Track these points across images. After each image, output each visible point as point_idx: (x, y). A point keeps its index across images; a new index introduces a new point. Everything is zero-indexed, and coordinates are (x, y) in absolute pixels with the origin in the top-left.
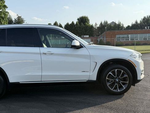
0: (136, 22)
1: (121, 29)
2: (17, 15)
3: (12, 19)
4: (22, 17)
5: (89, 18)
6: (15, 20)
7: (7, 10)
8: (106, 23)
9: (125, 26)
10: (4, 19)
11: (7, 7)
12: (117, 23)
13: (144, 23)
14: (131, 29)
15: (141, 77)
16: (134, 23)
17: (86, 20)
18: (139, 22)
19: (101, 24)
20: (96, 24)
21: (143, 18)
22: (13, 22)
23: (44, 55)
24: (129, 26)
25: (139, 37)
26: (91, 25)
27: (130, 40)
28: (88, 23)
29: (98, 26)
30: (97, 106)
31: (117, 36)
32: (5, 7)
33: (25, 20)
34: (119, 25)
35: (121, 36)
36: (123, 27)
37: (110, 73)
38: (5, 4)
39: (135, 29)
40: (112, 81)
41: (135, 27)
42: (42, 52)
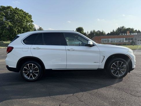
0: (113, 31)
1: (104, 35)
4: (42, 28)
5: (83, 28)
6: (38, 29)
7: (33, 23)
8: (94, 31)
9: (106, 33)
10: (31, 29)
12: (101, 31)
13: (119, 31)
14: (110, 35)
15: (134, 66)
16: (112, 31)
17: (81, 29)
18: (115, 31)
19: (91, 32)
20: (88, 32)
21: (118, 28)
23: (69, 51)
24: (108, 33)
25: (116, 40)
26: (85, 32)
27: (110, 42)
28: (83, 32)
29: (89, 33)
30: (108, 87)
31: (102, 40)
32: (32, 21)
34: (102, 33)
35: (104, 39)
36: (105, 34)
37: (114, 64)
38: (32, 20)
39: (112, 35)
40: (115, 69)
41: (113, 34)
42: (67, 49)
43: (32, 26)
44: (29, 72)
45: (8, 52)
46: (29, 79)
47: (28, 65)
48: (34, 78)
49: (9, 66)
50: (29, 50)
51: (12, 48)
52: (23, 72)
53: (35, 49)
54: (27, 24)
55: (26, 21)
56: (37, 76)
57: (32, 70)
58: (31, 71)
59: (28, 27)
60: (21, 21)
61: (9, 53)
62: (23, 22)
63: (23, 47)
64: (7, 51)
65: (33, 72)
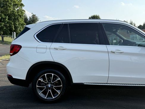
2: (32, 13)
3: (27, 17)
4: (36, 16)
6: (30, 18)
7: (23, 8)
10: (21, 17)
11: (24, 6)
14: (142, 29)
22: (28, 20)
24: (140, 26)
32: (22, 5)
33: (39, 18)
38: (22, 2)
42: (109, 50)
43: (22, 12)
44: (47, 87)
45: (11, 54)
46: (46, 98)
47: (46, 75)
48: (54, 97)
49: (14, 77)
50: (48, 50)
51: (20, 47)
52: (37, 86)
53: (57, 49)
54: (14, 9)
55: (12, 4)
56: (59, 93)
57: (51, 83)
58: (49, 85)
59: (16, 14)
60: (6, 4)
61: (13, 54)
62: (9, 6)
63: (38, 46)
64: (11, 52)
65: (53, 87)
